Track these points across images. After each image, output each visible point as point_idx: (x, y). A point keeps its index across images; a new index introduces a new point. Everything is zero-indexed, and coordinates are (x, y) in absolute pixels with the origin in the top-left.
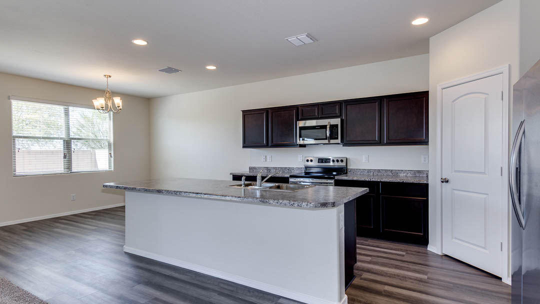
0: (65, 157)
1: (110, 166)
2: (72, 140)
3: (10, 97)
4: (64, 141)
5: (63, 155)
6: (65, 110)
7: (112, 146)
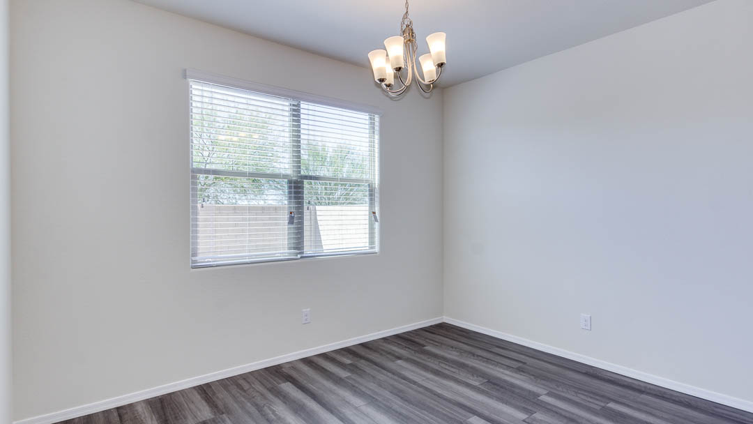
0: (291, 221)
1: (372, 242)
2: (306, 182)
3: (188, 74)
4: (290, 182)
5: (287, 216)
6: (294, 110)
7: (377, 195)
